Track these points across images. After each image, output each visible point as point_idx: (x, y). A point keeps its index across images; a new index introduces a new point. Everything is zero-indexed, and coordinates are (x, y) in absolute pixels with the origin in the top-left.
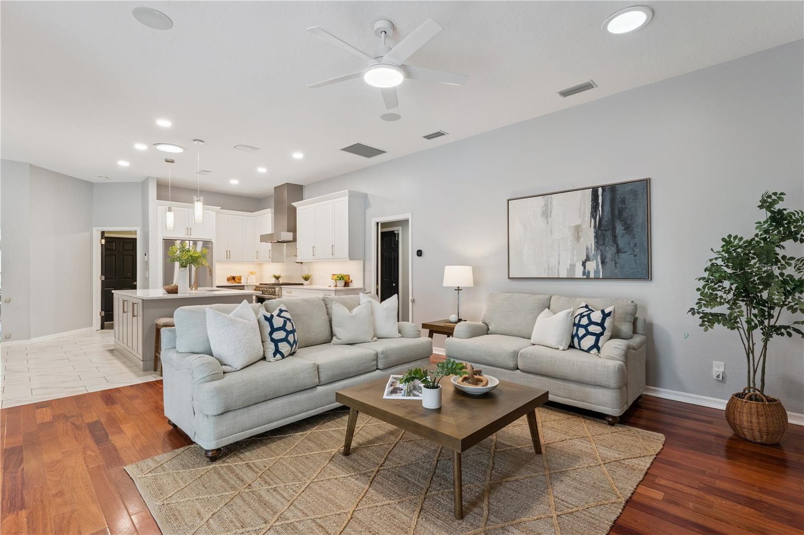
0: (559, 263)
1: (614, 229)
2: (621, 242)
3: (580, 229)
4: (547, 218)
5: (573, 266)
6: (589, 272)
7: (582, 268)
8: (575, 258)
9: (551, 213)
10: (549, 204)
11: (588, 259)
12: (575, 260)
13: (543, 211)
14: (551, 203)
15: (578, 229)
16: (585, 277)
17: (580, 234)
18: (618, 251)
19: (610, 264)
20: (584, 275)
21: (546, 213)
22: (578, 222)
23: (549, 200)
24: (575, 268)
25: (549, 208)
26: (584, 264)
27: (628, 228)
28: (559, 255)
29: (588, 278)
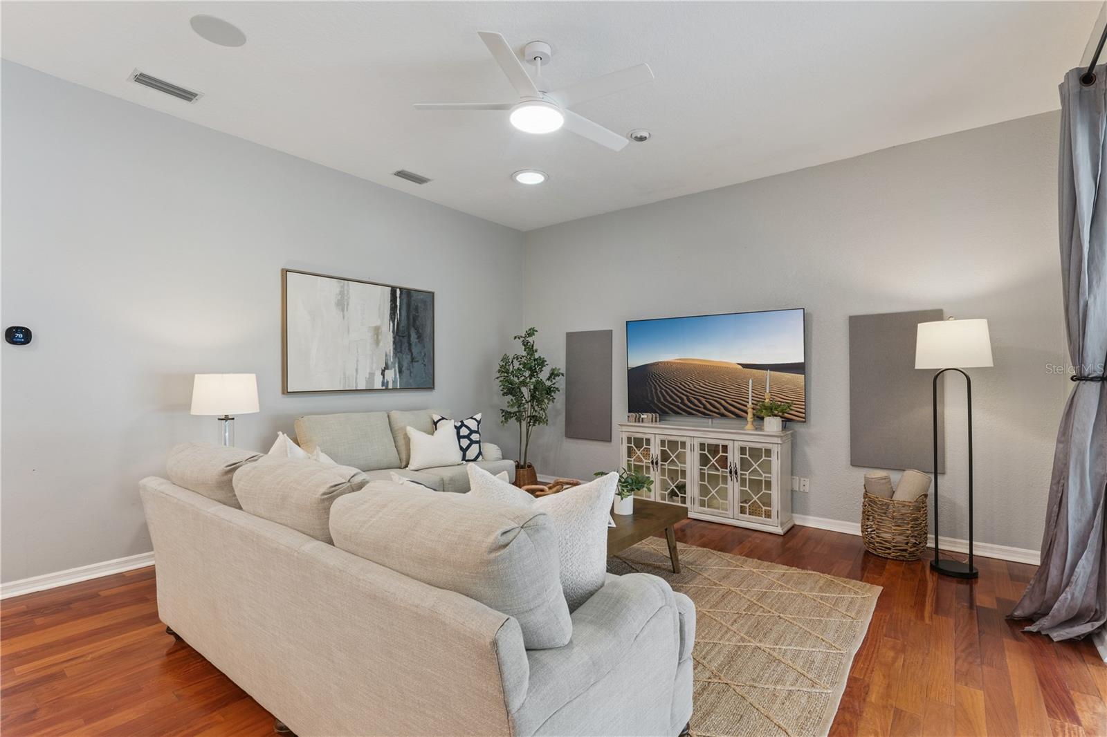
0: (357, 370)
1: (409, 336)
2: (415, 350)
3: (380, 331)
4: (343, 310)
5: (372, 375)
6: (388, 382)
7: (382, 377)
8: (375, 365)
9: (348, 305)
10: (346, 292)
11: (387, 367)
12: (374, 368)
13: (338, 300)
14: (348, 291)
15: (377, 330)
16: (384, 388)
17: (380, 337)
18: (413, 360)
19: (406, 372)
20: (383, 386)
21: (342, 304)
22: (378, 323)
23: (346, 287)
24: (374, 376)
25: (346, 298)
26: (383, 373)
27: (420, 337)
28: (357, 361)
29: (387, 389)
